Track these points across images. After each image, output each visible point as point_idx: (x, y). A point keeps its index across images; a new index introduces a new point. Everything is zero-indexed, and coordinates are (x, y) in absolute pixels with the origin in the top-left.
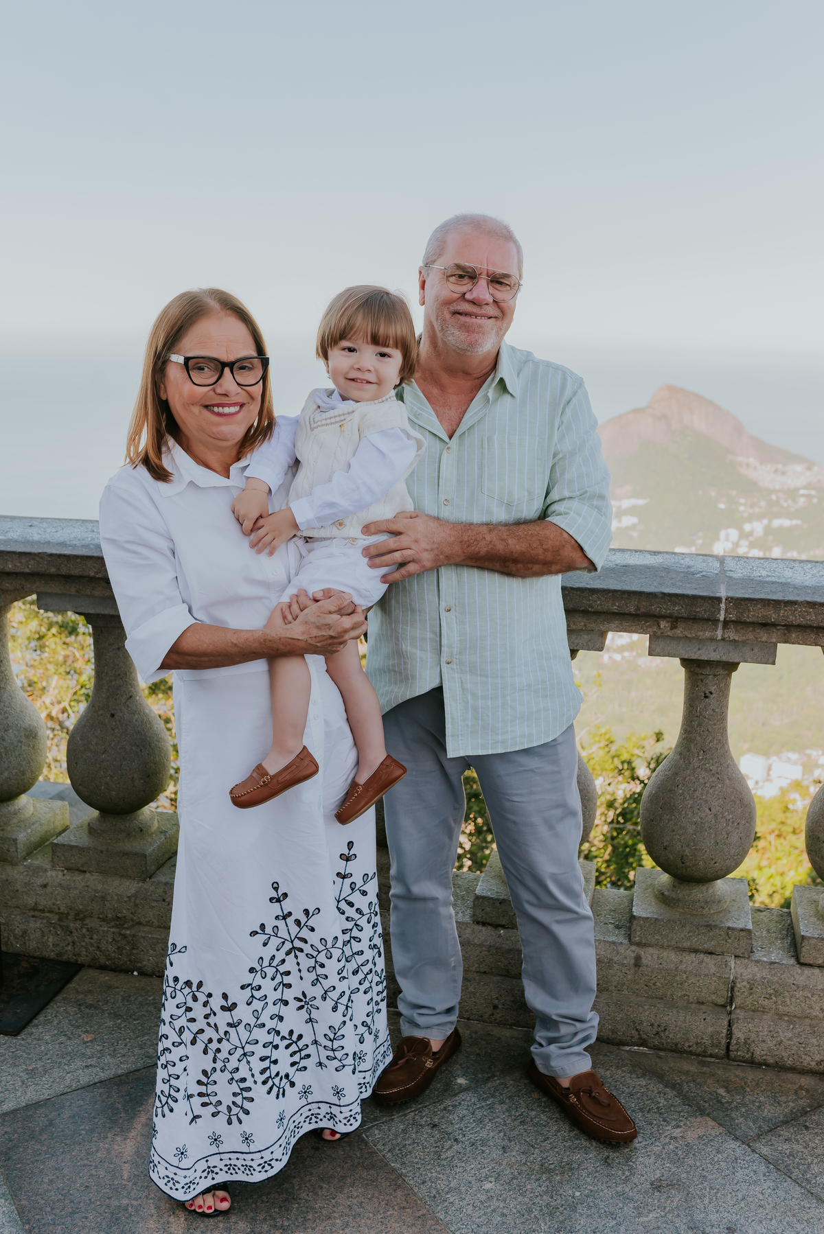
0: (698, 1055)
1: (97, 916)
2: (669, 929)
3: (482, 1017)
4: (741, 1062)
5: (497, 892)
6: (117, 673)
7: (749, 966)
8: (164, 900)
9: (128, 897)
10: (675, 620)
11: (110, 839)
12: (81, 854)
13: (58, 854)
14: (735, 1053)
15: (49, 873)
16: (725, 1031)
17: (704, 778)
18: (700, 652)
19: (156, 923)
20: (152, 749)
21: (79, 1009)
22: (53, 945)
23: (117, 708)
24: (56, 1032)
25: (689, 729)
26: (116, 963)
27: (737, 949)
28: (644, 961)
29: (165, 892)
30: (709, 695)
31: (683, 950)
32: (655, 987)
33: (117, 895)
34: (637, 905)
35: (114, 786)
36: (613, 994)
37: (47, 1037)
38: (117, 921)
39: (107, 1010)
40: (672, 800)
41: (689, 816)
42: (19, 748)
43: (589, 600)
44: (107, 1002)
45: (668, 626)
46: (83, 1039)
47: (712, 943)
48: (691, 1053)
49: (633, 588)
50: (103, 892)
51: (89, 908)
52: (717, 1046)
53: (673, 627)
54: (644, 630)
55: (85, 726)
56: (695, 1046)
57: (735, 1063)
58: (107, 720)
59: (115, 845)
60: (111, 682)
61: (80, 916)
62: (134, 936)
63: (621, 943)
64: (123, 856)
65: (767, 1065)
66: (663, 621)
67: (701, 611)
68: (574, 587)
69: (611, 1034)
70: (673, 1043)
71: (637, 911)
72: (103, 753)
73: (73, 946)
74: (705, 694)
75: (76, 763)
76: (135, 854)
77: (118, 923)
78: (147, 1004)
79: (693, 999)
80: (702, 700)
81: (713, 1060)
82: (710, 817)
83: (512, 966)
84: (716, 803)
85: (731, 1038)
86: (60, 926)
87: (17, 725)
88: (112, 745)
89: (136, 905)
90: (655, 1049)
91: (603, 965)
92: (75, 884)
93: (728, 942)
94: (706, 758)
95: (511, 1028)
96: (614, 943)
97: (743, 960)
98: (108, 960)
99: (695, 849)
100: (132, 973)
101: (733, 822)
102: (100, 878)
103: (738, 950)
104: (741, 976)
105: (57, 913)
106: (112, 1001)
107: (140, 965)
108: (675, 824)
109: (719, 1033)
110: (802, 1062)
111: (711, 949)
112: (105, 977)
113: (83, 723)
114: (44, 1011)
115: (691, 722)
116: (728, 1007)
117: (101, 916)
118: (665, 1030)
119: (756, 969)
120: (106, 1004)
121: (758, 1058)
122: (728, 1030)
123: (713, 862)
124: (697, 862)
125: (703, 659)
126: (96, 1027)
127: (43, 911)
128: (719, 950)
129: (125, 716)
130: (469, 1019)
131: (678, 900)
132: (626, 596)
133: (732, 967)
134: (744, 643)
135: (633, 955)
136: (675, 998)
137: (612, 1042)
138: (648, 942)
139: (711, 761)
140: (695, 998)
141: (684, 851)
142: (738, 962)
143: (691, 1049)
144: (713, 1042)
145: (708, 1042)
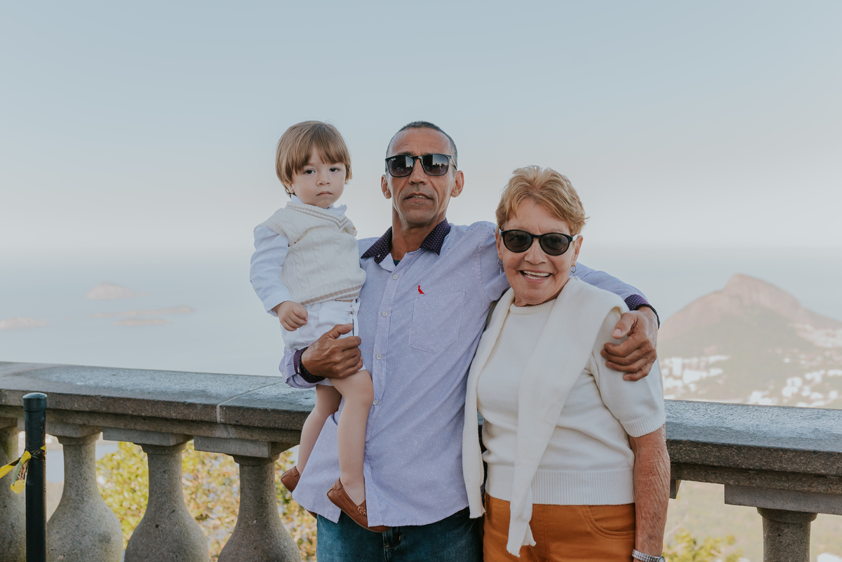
6: (163, 492)
20: (187, 555)
23: (162, 520)
42: (92, 550)
55: (137, 534)
58: (152, 531)
60: (158, 498)
87: (93, 531)
88: (154, 552)
129: (167, 527)
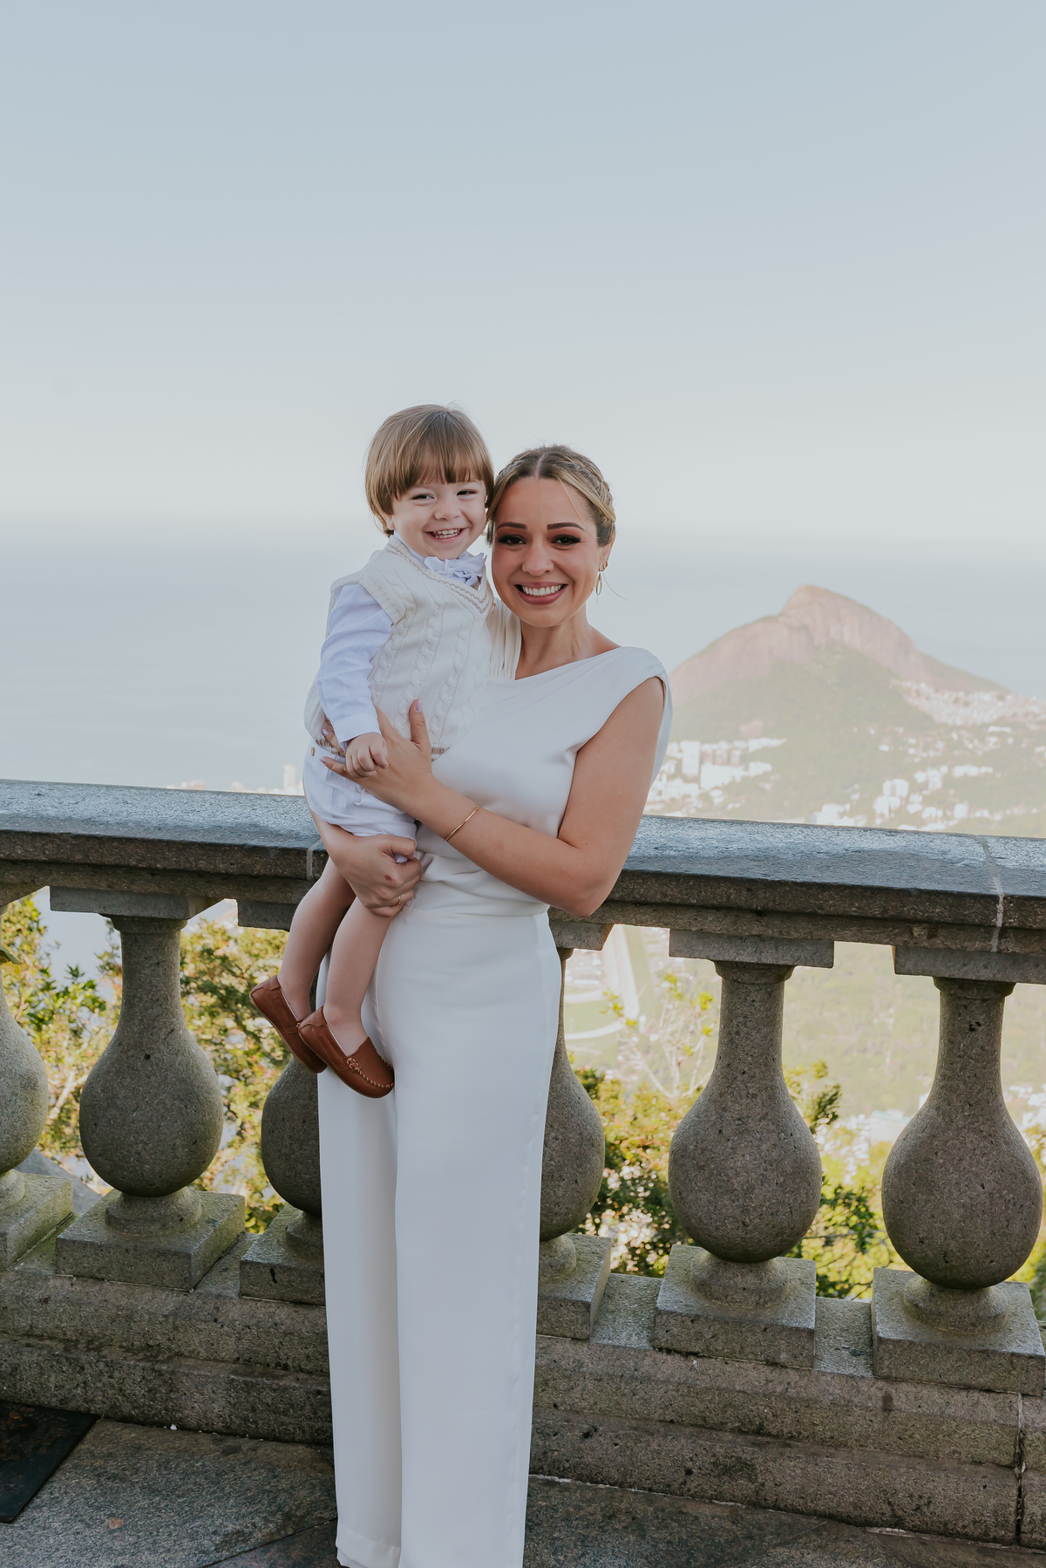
0: (977, 1539)
1: (118, 1344)
2: (930, 1357)
3: (669, 1486)
4: (1038, 1548)
5: (686, 1306)
6: (151, 1000)
7: (1043, 1409)
8: (216, 1320)
9: (166, 1316)
10: (934, 927)
11: (138, 1233)
12: (97, 1255)
13: (64, 1254)
14: (1029, 1535)
15: (51, 1282)
16: (1014, 1504)
18: (965, 969)
19: (203, 1354)
20: (202, 1104)
21: (98, 1482)
22: (56, 1387)
23: (154, 1046)
24: (68, 1516)
25: (949, 1073)
26: (146, 1412)
27: (1025, 1384)
28: (895, 1402)
29: (218, 1309)
30: (976, 1027)
31: (950, 1386)
32: (913, 1440)
33: (149, 1313)
34: (882, 1321)
35: (148, 1158)
36: (854, 1452)
37: (56, 1525)
38: (148, 1351)
39: (137, 1483)
40: (929, 1173)
41: (954, 1196)
42: (13, 1103)
43: (819, 899)
44: (137, 1471)
45: (925, 934)
46: (108, 1527)
47: (990, 1376)
48: (966, 1536)
49: (877, 883)
50: (128, 1310)
51: (107, 1333)
52: (1003, 1526)
53: (931, 936)
54: (891, 940)
55: (108, 1072)
56: (971, 1525)
57: (1030, 1551)
58: (139, 1064)
59: (145, 1241)
60: (143, 1011)
61: (95, 1345)
62: (173, 1373)
63: (863, 1377)
64: (158, 1256)
66: (918, 927)
67: (972, 913)
68: (798, 881)
69: (851, 1509)
70: (941, 1523)
71: (883, 1330)
72: (134, 1111)
73: (84, 1388)
74: (971, 1025)
75: (95, 1125)
76: (176, 1253)
77: (149, 1354)
78: (194, 1473)
79: (966, 1457)
80: (966, 1034)
81: (998, 1546)
82: (983, 1197)
83: (710, 1412)
84: (991, 1178)
85: (1022, 1514)
86: (67, 1359)
88: (147, 1099)
89: (176, 1328)
90: (915, 1532)
91: (839, 1409)
92: (88, 1298)
93: (1013, 1375)
94: (976, 1115)
95: (711, 1503)
96: (852, 1377)
97: (1033, 1399)
98: (134, 1408)
99: (964, 1242)
100: (169, 1427)
101: (1014, 1204)
102: (124, 1288)
103: (1026, 1387)
104: (1033, 1423)
105: (60, 1341)
106: (143, 1469)
107: (180, 1415)
108: (935, 1207)
109: (1005, 1507)
111: (989, 1385)
112: (130, 1434)
113: (105, 1067)
114: (48, 1486)
115: (952, 1064)
116: (1016, 1469)
117: (124, 1344)
118: (929, 1502)
120: (136, 1473)
122: (1018, 1502)
123: (989, 1260)
124: (966, 1261)
125: (970, 978)
126: (125, 1508)
127: (41, 1337)
128: (1000, 1385)
129: (164, 1057)
130: (650, 1490)
131: (940, 1314)
132: (869, 894)
133: (1020, 1411)
134: (1026, 957)
135: (880, 1395)
136: (941, 1456)
137: (855, 1522)
138: (901, 1376)
139: (981, 1118)
140: (970, 1456)
141: (948, 1245)
142: (1027, 1403)
143: (966, 1530)
144: (997, 1520)
145: (990, 1521)
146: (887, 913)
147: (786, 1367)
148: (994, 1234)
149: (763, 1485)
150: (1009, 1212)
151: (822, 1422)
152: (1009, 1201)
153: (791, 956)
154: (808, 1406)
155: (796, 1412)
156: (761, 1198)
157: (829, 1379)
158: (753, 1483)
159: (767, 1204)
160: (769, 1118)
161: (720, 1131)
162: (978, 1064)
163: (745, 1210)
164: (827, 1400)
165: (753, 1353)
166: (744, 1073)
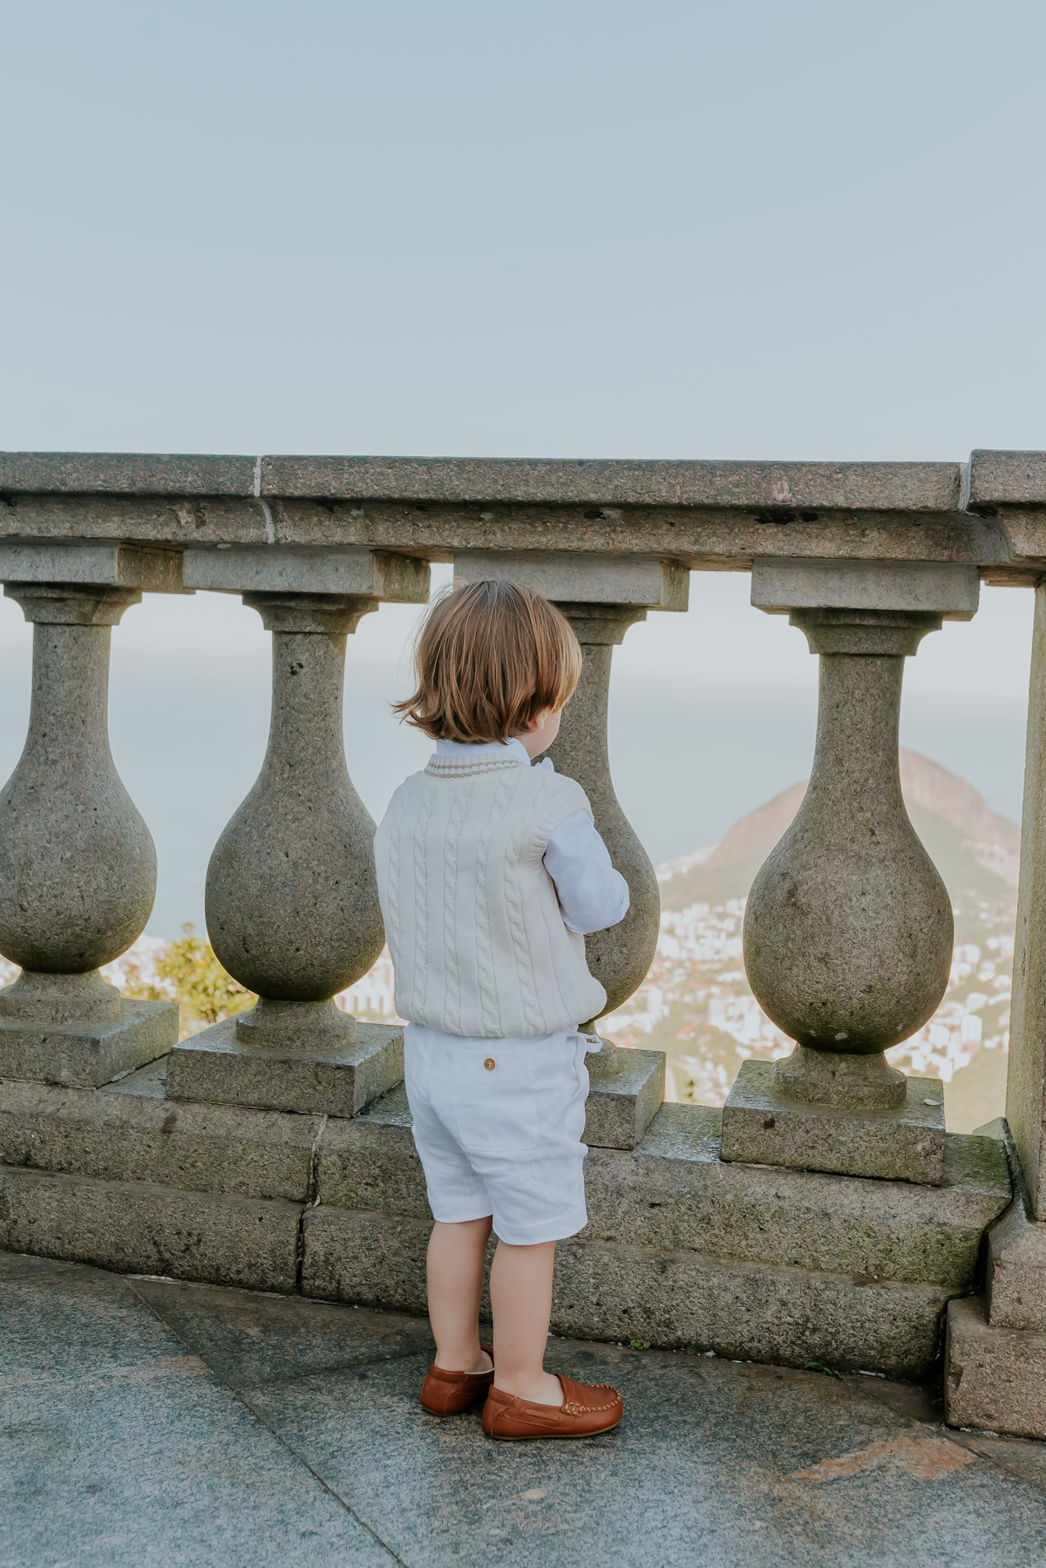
0: (252, 1287)
2: (226, 1070)
4: (321, 1299)
7: (347, 1130)
14: (311, 1282)
16: (293, 1241)
17: (286, 806)
18: (258, 577)
27: (331, 1102)
28: (179, 1124)
31: (248, 1107)
32: (194, 1171)
41: (253, 866)
47: (293, 1093)
48: (241, 1284)
52: (282, 1269)
53: (201, 523)
56: (246, 1269)
57: (309, 1300)
63: (153, 1098)
65: (363, 1303)
69: (113, 1252)
70: (212, 1267)
74: (292, 668)
79: (256, 1190)
80: (288, 679)
81: (275, 1295)
82: (285, 866)
84: (299, 845)
85: (303, 1254)
90: (184, 1279)
91: (114, 1132)
93: (319, 1091)
94: (294, 777)
97: (339, 1121)
99: (263, 923)
101: (327, 879)
103: (333, 1106)
104: (330, 1145)
108: (234, 882)
109: (285, 1244)
110: (418, 1297)
111: (291, 1105)
116: (309, 1203)
118: (199, 1241)
119: (358, 1134)
121: (349, 1292)
122: (299, 1239)
123: (293, 948)
124: (267, 948)
128: (303, 1105)
133: (320, 1133)
135: (164, 1115)
136: (227, 1189)
137: (117, 1268)
138: (194, 1095)
139: (301, 781)
140: (258, 1189)
141: (246, 927)
142: (331, 1125)
143: (241, 1276)
144: (275, 1262)
145: (267, 1263)
146: (135, 485)
147: (68, 1087)
148: (298, 912)
149: (15, 1222)
150: (318, 887)
151: (94, 1149)
152: (319, 874)
153: (69, 571)
154: (78, 1129)
155: (66, 1137)
156: (41, 875)
157: (112, 1099)
158: (5, 1220)
159: (48, 883)
160: (68, 787)
161: (10, 802)
162: (302, 716)
163: (22, 890)
164: (99, 1123)
165: (31, 1070)
166: (44, 736)
